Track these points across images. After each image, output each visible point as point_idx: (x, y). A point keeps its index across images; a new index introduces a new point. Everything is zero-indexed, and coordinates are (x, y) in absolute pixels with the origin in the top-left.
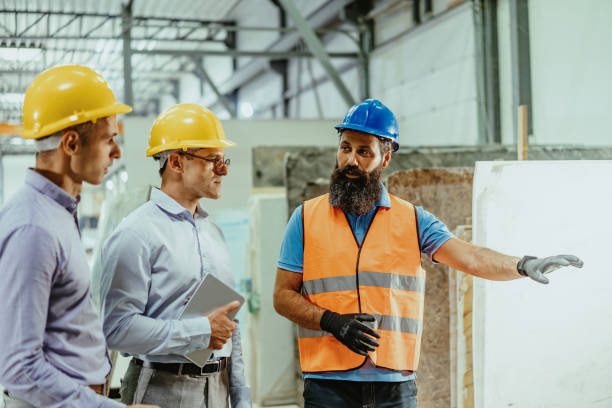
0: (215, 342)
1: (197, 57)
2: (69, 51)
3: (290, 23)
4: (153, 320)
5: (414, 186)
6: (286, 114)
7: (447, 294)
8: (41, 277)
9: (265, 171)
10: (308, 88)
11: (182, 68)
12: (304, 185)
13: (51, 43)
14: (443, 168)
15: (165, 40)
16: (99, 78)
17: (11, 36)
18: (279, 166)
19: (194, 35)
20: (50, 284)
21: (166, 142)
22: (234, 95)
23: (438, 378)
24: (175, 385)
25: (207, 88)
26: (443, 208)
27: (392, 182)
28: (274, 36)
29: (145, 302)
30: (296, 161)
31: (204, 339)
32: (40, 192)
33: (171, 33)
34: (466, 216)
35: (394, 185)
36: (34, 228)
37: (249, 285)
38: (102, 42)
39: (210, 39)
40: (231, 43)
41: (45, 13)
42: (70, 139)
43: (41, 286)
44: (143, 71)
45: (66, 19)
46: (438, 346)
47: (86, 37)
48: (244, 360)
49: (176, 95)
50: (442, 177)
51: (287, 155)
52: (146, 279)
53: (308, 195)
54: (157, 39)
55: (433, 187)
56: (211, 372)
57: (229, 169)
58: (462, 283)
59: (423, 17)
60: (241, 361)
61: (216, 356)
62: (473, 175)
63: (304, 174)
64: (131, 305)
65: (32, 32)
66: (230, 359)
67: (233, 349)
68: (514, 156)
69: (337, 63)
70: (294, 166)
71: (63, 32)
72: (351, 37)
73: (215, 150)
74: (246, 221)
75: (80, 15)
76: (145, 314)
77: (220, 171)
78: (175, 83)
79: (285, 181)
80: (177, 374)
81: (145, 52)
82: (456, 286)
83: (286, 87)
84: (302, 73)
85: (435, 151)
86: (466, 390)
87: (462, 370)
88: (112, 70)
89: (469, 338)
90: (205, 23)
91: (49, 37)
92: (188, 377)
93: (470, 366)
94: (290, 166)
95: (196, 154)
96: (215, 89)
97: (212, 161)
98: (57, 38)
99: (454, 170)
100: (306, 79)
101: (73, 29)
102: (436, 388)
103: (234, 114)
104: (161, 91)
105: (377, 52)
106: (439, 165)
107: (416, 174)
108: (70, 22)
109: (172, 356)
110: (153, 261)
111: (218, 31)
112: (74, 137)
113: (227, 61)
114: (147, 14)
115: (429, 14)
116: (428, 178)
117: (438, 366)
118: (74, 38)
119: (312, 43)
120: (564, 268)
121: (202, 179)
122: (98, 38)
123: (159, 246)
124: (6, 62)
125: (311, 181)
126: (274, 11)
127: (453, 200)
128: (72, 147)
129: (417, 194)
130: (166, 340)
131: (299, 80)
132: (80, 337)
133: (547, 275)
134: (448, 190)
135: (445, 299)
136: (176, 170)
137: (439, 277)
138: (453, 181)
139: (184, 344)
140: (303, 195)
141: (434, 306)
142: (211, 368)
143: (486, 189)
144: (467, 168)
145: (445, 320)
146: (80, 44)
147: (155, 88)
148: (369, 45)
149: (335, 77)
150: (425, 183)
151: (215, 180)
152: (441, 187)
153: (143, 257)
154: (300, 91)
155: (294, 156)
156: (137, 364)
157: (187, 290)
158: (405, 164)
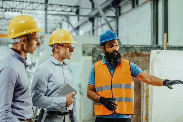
0: (67, 105)
1: (67, 16)
2: (29, 13)
3: (95, 7)
4: (48, 97)
5: (132, 57)
6: (93, 34)
7: (141, 91)
8: (11, 84)
9: (86, 51)
10: (100, 27)
11: (63, 20)
12: (97, 56)
13: (24, 11)
14: (140, 52)
15: (58, 11)
16: (34, 20)
17: (11, 8)
18: (90, 50)
19: (67, 10)
20: (14, 87)
21: (55, 41)
22: (78, 28)
23: (137, 117)
24: (54, 118)
25: (70, 26)
26: (140, 64)
27: (125, 56)
28: (90, 11)
29: (46, 91)
30: (95, 48)
31: (64, 104)
32: (13, 56)
33: (60, 9)
34: (147, 67)
35: (125, 57)
36: (9, 68)
37: (80, 85)
38: (39, 11)
39: (71, 11)
40: (77, 12)
41: (22, 2)
42: (23, 39)
43: (11, 87)
44: (51, 20)
45: (28, 4)
46: (137, 107)
47: (34, 9)
48: (77, 111)
49: (61, 28)
50: (140, 55)
51: (93, 46)
52: (46, 84)
53: (99, 59)
54: (56, 11)
55: (137, 58)
56: (66, 114)
57: (74, 50)
58: (145, 88)
59: (135, 6)
60: (76, 111)
61: (67, 109)
62: (150, 54)
63: (98, 52)
64: (41, 92)
65: (18, 7)
66: (72, 110)
67: (73, 107)
68: (162, 49)
69: (109, 19)
70: (95, 50)
71: (27, 8)
72: (113, 12)
73: (70, 44)
74: (80, 66)
75: (33, 3)
76: (46, 95)
77: (71, 51)
78: (61, 24)
79: (92, 55)
80: (55, 115)
81: (52, 14)
82: (143, 88)
83: (93, 26)
84: (98, 22)
85: (138, 47)
86: (146, 121)
87: (145, 114)
88: (42, 20)
89: (147, 105)
90: (70, 6)
91: (23, 9)
92: (58, 116)
93: (147, 114)
94: (93, 50)
95: (64, 45)
96: (72, 26)
97: (69, 47)
98: (26, 9)
99: (144, 53)
100: (99, 24)
101: (30, 7)
102: (136, 120)
103: (77, 34)
104: (56, 27)
105: (121, 16)
106: (139, 51)
107: (132, 53)
108: (29, 5)
109: (54, 109)
110: (49, 78)
111: (74, 9)
112: (25, 38)
113: (76, 18)
114: (53, 3)
115: (137, 5)
116: (136, 55)
117: (137, 113)
118: (31, 9)
119: (102, 13)
120: (178, 84)
121: (66, 53)
122: (38, 10)
123: (51, 74)
124: (10, 16)
125: (100, 54)
126: (90, 3)
127: (143, 62)
128: (24, 41)
129: (132, 60)
130: (52, 104)
131: (97, 24)
132: (24, 103)
133: (172, 86)
134: (142, 59)
135: (140, 92)
136: (57, 50)
137: (138, 85)
138: (143, 56)
139: (58, 105)
140: (97, 59)
141: (137, 94)
142: (66, 113)
143: (154, 59)
144: (148, 52)
145: (140, 99)
146: (33, 11)
147: (54, 26)
148: (119, 14)
149: (108, 24)
150: (135, 56)
151: (70, 53)
152: (140, 58)
153: (46, 77)
154: (98, 27)
155: (95, 47)
156: (43, 111)
157: (59, 88)
158: (129, 50)
